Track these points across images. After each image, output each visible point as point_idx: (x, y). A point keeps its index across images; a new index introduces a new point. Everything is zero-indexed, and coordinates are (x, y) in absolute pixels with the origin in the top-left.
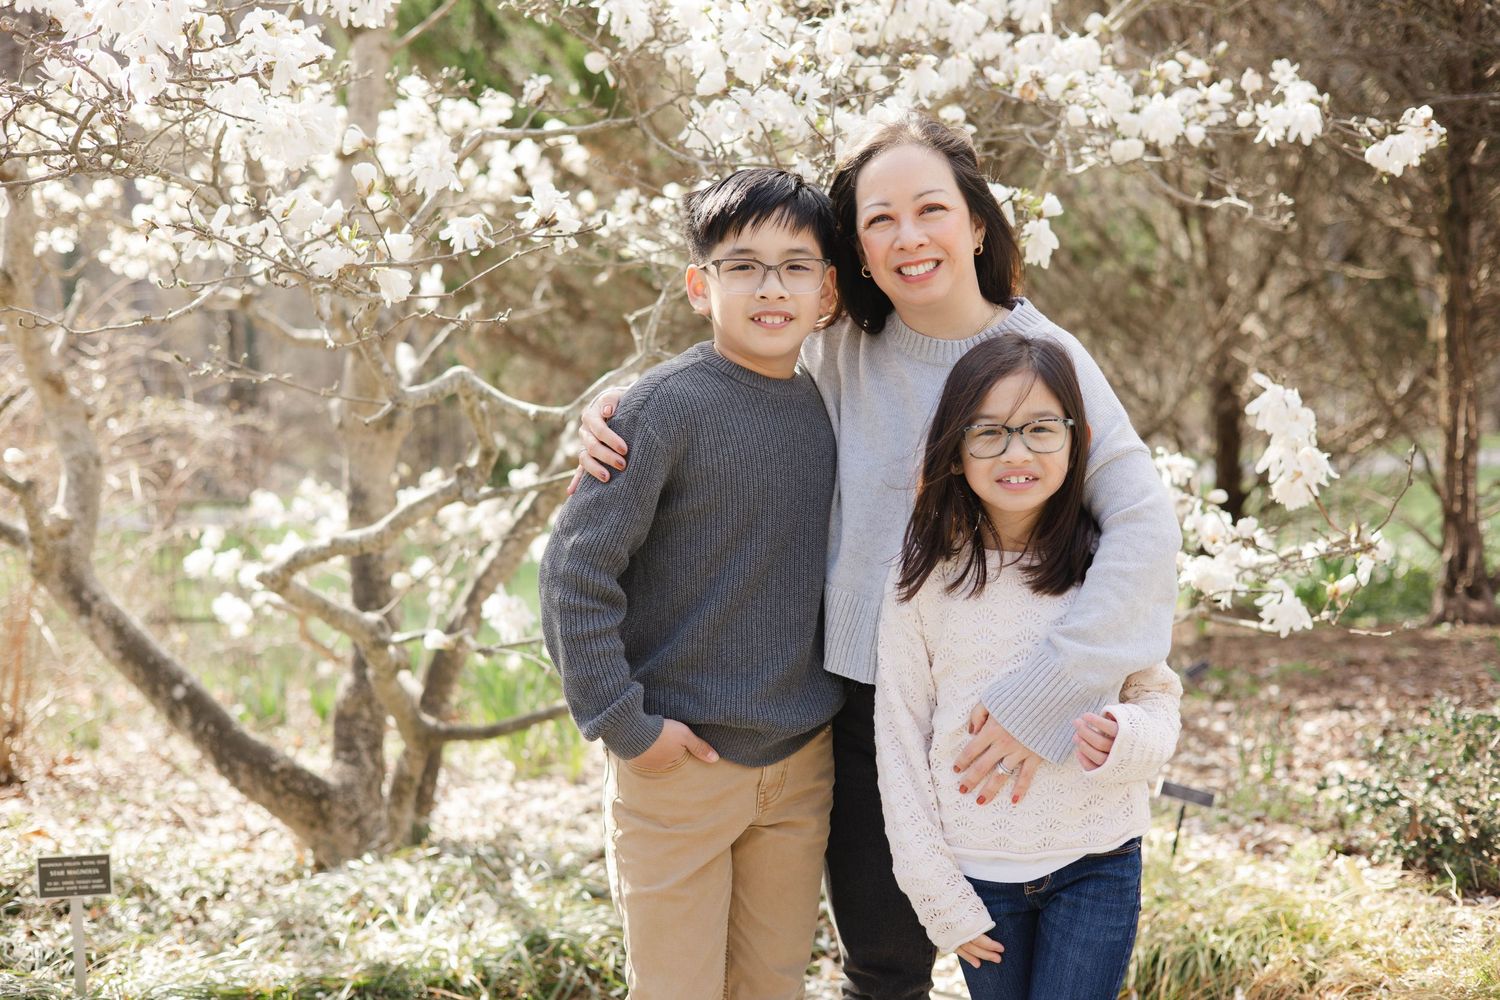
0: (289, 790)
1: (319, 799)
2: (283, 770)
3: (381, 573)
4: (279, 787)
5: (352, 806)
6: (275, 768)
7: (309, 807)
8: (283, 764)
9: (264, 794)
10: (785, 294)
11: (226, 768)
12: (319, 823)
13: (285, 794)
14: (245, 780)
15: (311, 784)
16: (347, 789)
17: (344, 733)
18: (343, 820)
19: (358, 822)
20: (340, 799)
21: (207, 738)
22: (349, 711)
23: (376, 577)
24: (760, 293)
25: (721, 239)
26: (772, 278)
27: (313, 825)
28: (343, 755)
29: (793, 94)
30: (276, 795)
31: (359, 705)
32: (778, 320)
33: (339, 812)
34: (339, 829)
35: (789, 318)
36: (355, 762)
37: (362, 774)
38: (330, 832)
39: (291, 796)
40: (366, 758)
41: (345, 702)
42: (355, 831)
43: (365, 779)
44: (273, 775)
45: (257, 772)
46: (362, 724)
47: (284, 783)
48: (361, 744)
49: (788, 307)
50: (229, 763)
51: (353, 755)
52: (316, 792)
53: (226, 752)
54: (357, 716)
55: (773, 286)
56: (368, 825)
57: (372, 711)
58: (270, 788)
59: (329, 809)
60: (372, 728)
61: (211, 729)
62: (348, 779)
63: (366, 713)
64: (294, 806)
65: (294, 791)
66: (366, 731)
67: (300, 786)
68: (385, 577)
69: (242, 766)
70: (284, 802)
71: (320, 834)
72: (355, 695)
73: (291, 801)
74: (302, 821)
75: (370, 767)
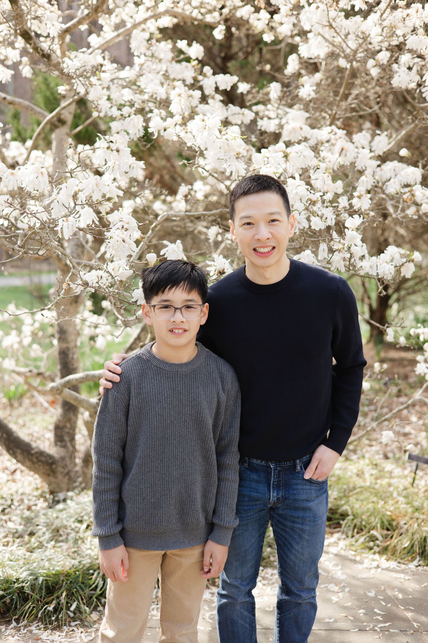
0: (39, 461)
1: (51, 464)
2: (36, 453)
3: (73, 365)
4: (35, 460)
5: (65, 466)
6: (33, 452)
7: (47, 468)
8: (36, 450)
9: (28, 463)
10: (184, 320)
11: (11, 452)
12: (52, 474)
13: (37, 463)
14: (20, 457)
15: (48, 458)
16: (63, 459)
17: (59, 434)
18: (62, 473)
19: (68, 473)
20: (60, 464)
21: (2, 439)
22: (61, 425)
23: (71, 367)
24: (172, 319)
25: (157, 294)
26: (178, 313)
27: (49, 475)
28: (59, 443)
29: (321, 218)
30: (33, 463)
31: (66, 422)
32: (180, 331)
33: (60, 469)
34: (60, 477)
35: (185, 331)
36: (65, 447)
37: (68, 451)
38: (56, 478)
39: (40, 463)
40: (69, 445)
41: (59, 421)
42: (67, 477)
43: (69, 454)
44: (32, 455)
45: (25, 454)
46: (67, 430)
47: (37, 458)
48: (67, 439)
49: (185, 326)
50: (13, 450)
51: (63, 444)
52: (50, 461)
53: (12, 445)
54: (65, 427)
55: (178, 317)
56: (72, 474)
57: (71, 425)
58: (31, 460)
59: (56, 468)
60: (71, 431)
61: (5, 435)
62: (62, 454)
63: (68, 425)
64: (41, 467)
65: (41, 461)
66: (68, 433)
67: (43, 459)
68: (75, 366)
69: (19, 451)
70: (36, 466)
71: (52, 479)
72: (64, 418)
73: (39, 466)
74: (44, 474)
75: (71, 448)
